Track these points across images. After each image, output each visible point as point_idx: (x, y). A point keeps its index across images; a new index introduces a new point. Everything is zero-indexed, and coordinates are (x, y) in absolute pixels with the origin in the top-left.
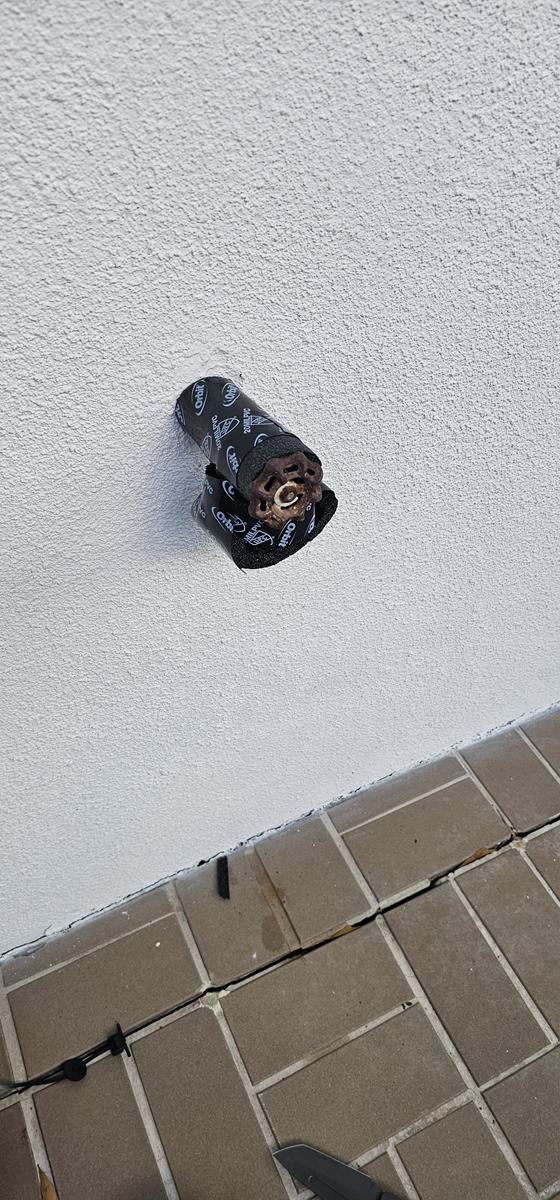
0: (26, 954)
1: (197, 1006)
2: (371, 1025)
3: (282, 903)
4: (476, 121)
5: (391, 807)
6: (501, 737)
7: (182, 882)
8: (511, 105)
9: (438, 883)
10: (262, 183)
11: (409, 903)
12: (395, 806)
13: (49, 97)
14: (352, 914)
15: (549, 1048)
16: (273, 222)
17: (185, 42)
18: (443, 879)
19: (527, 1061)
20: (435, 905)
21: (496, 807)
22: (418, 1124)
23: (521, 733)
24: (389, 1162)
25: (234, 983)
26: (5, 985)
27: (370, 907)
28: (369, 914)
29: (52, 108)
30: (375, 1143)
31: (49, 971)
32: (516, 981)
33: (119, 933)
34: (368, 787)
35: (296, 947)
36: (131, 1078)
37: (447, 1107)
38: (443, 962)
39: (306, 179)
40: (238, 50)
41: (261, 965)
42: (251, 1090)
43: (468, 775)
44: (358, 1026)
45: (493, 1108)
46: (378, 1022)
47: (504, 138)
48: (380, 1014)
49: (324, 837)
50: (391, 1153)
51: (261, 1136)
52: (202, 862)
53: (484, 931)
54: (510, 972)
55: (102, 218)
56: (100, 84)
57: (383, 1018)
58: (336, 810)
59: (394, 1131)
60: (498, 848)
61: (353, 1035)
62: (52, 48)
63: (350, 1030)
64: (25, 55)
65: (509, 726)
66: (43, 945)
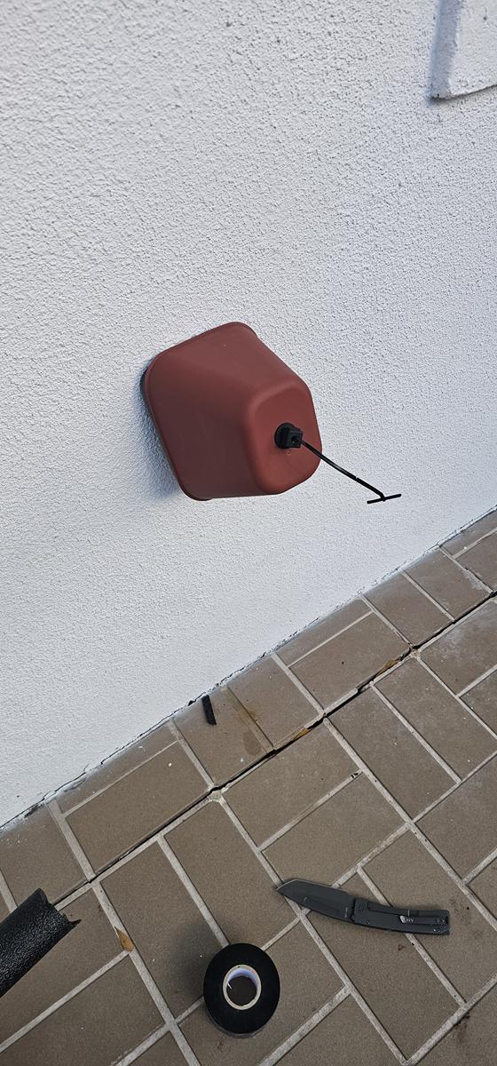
0: (73, 788)
1: (207, 802)
2: (332, 793)
3: (255, 721)
4: (347, 167)
5: (321, 642)
6: (392, 580)
7: (179, 719)
8: (368, 154)
9: (363, 689)
10: (219, 226)
11: (345, 707)
12: (324, 640)
13: (92, 195)
14: (306, 720)
15: (455, 787)
16: (227, 249)
17: (171, 150)
18: (366, 686)
19: (442, 797)
20: (364, 705)
21: (396, 630)
22: (375, 851)
23: (405, 575)
24: (360, 878)
25: (230, 781)
26: (62, 812)
27: (318, 714)
28: (318, 719)
29: (94, 201)
30: (349, 868)
31: (93, 797)
32: (427, 747)
33: (140, 761)
34: (302, 630)
35: (270, 750)
36: (169, 858)
37: (393, 836)
38: (375, 742)
39: (245, 220)
40: (202, 149)
41: (248, 766)
42: (256, 850)
43: (373, 611)
44: (323, 794)
45: (424, 831)
46: (337, 790)
47: (365, 174)
48: (337, 784)
49: (277, 671)
50: (360, 872)
51: (269, 878)
52: (191, 702)
53: (400, 717)
54: (422, 741)
55: (122, 263)
56: (121, 182)
57: (340, 787)
58: (282, 649)
59: (360, 858)
60: (401, 659)
61: (321, 802)
62: (93, 166)
63: (318, 799)
64: (78, 172)
65: (396, 572)
66: (84, 780)
